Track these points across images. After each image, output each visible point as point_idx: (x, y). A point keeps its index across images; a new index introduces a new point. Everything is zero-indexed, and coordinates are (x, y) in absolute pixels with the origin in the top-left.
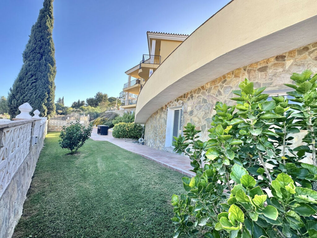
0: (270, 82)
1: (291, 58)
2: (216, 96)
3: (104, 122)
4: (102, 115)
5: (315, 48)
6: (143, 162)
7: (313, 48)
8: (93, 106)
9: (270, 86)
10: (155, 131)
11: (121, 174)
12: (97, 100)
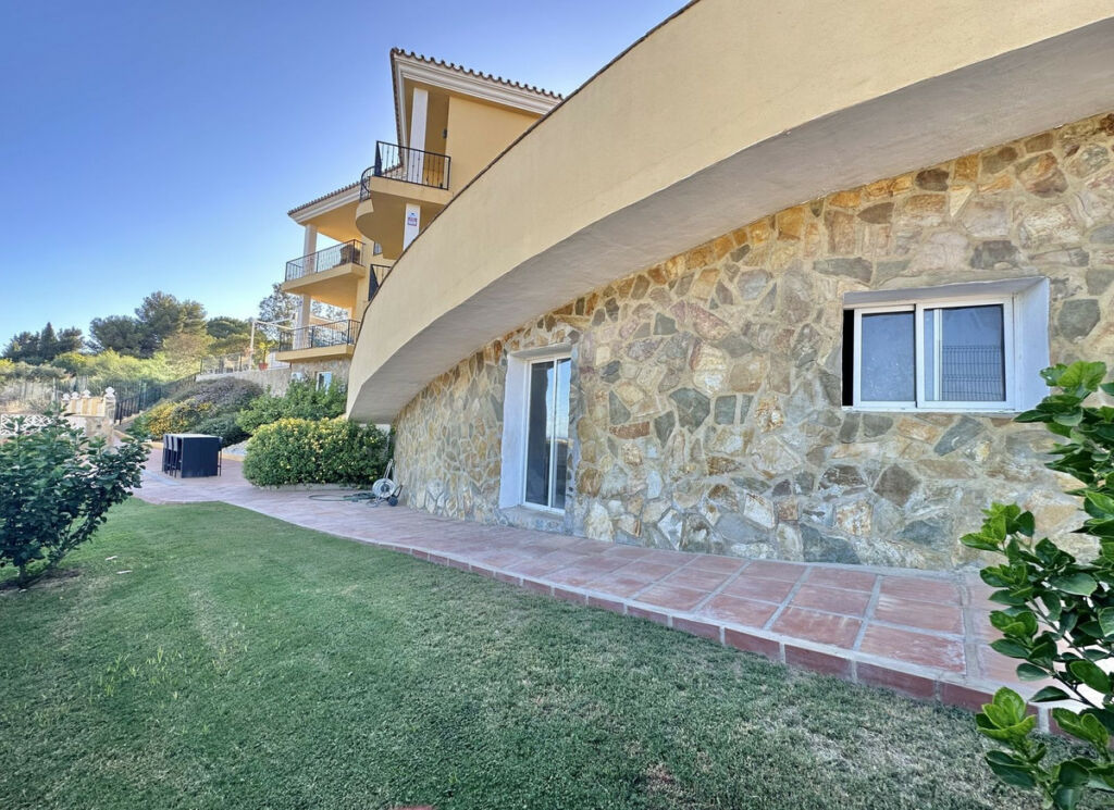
0: (901, 259)
1: (964, 182)
2: (711, 308)
3: (193, 419)
4: (182, 392)
5: (1033, 155)
6: (429, 582)
7: (1028, 152)
8: (131, 354)
9: (902, 272)
10: (449, 449)
11: (349, 659)
12: (151, 325)
